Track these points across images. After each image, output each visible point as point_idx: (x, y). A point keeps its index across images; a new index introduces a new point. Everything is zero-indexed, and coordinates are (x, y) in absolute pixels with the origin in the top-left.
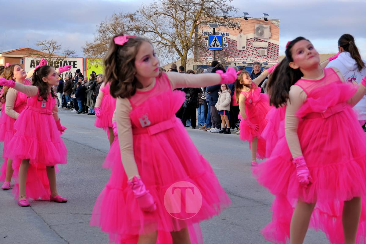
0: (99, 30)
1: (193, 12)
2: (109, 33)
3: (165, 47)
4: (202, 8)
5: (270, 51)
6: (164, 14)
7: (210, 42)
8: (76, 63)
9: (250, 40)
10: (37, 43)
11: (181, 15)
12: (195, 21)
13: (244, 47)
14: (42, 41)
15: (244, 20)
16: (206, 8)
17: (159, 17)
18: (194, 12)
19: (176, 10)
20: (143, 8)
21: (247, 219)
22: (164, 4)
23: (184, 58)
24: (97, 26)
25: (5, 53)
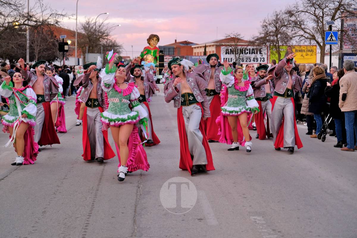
0: (262, 25)
2: (271, 28)
3: (306, 40)
4: (340, 5)
6: (305, 12)
8: (261, 50)
10: (226, 36)
11: (319, 12)
14: (229, 34)
17: (300, 15)
18: (333, 9)
19: (315, 9)
20: (289, 7)
23: (322, 48)
24: (261, 22)
25: (217, 42)
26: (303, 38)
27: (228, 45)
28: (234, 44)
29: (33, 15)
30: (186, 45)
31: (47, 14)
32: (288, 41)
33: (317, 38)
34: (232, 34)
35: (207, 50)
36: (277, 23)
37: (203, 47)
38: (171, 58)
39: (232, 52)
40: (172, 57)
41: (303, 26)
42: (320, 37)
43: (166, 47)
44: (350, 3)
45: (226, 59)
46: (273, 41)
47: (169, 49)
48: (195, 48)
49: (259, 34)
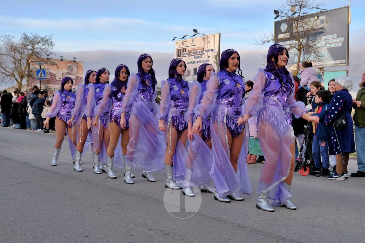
1: (26, 54)
3: (7, 77)
4: (33, 53)
5: (77, 81)
6: (7, 55)
7: (38, 74)
9: (64, 74)
12: (28, 61)
13: (60, 78)
15: (60, 60)
16: (36, 52)
17: (3, 57)
18: (28, 55)
19: (15, 53)
21: (58, 187)
22: (7, 48)
23: (20, 84)
26: (4, 75)
41: (4, 66)
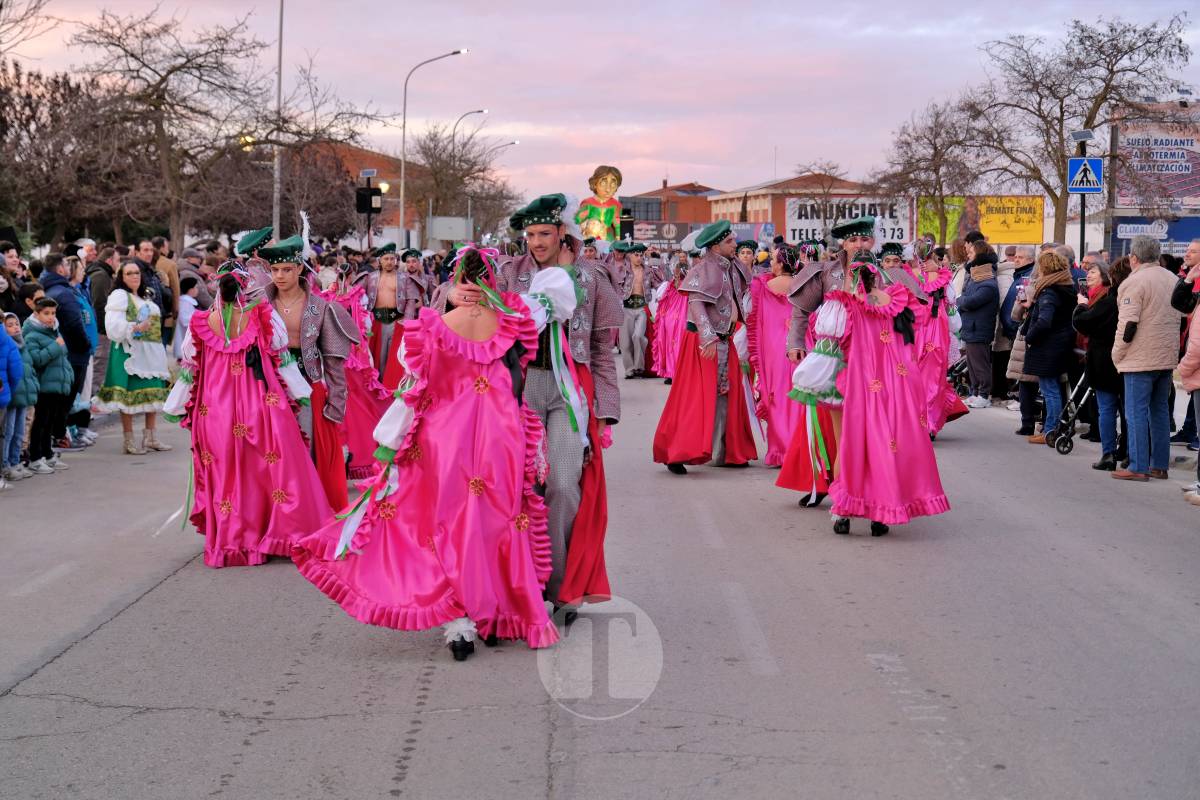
0: (897, 142)
2: (920, 148)
4: (1107, 86)
6: (1014, 106)
8: (895, 208)
10: (799, 169)
11: (1050, 107)
14: (808, 165)
16: (1118, 86)
19: (1041, 98)
20: (969, 94)
23: (1060, 204)
24: (893, 133)
25: (775, 186)
26: (1008, 175)
27: (806, 195)
28: (821, 191)
29: (291, 117)
30: (692, 195)
31: (326, 115)
32: (966, 184)
33: (1045, 175)
34: (815, 164)
35: (749, 208)
36: (937, 135)
37: (739, 199)
38: (653, 230)
39: (816, 212)
40: (654, 227)
41: (1007, 145)
42: (1054, 172)
43: (641, 199)
44: (1135, 82)
45: (801, 230)
46: (926, 184)
47: (648, 204)
48: (717, 202)
49: (888, 165)
